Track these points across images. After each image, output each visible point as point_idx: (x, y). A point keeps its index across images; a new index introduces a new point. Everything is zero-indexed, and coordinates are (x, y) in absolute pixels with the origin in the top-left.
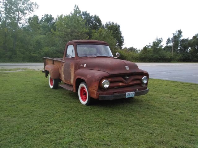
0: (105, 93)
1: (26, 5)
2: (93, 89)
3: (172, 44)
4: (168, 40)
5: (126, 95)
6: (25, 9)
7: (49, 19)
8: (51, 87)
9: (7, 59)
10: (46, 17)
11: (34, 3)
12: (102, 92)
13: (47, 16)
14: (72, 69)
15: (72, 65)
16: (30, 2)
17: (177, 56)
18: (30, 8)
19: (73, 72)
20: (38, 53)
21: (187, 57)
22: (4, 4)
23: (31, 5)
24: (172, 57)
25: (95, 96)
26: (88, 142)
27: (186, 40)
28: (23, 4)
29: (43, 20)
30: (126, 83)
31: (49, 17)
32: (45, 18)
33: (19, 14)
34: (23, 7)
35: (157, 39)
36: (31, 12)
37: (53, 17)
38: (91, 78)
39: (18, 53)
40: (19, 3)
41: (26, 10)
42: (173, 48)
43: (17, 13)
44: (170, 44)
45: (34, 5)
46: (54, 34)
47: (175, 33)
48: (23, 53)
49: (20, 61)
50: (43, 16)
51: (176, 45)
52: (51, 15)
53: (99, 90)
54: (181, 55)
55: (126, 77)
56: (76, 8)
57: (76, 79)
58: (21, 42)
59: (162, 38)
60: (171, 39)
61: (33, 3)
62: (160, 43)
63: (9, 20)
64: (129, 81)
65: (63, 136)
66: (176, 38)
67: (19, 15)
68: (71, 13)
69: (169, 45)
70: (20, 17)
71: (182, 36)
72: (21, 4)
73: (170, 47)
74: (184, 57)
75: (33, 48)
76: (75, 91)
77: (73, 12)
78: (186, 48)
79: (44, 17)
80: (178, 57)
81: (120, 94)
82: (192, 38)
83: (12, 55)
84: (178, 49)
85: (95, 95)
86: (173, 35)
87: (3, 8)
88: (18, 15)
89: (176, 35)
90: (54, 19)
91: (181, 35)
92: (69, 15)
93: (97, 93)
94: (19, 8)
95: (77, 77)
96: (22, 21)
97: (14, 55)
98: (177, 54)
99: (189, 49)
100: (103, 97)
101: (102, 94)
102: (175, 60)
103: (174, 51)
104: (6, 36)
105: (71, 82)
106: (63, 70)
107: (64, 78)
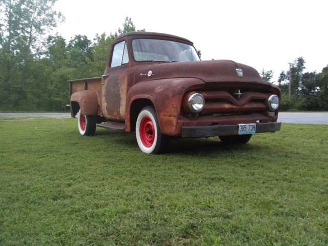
0: (195, 122)
1: (43, 16)
2: (169, 114)
3: (288, 81)
4: (281, 74)
5: (240, 129)
6: (42, 22)
7: (82, 43)
8: (82, 132)
9: (11, 106)
10: (77, 40)
11: (57, 13)
12: (187, 121)
13: (79, 37)
14: (124, 87)
15: (124, 78)
16: (50, 10)
17: (297, 100)
18: (50, 21)
19: (125, 91)
20: (64, 95)
21: (314, 102)
22: (6, 14)
23: (51, 16)
24: (288, 102)
25: (172, 130)
26: (170, 211)
27: (312, 75)
28: (39, 14)
29: (73, 45)
30: (237, 105)
31: (82, 39)
32: (76, 42)
33: (31, 30)
34: (39, 18)
35: (263, 73)
36: (52, 27)
37: (88, 39)
38: (163, 91)
39: (30, 96)
40: (32, 13)
41: (44, 24)
42: (290, 88)
43: (29, 30)
44: (286, 82)
45: (57, 16)
46: (90, 65)
47: (294, 63)
48: (39, 97)
49: (32, 109)
50: (71, 38)
51: (295, 83)
52: (85, 36)
53: (182, 117)
54: (304, 100)
55: (237, 92)
56: (127, 22)
57: (131, 102)
58: (36, 77)
59: (271, 71)
60: (286, 73)
61: (55, 13)
62: (269, 79)
63: (15, 41)
64: (243, 101)
65: (102, 202)
66: (295, 72)
67: (32, 33)
68: (119, 31)
69: (283, 83)
70: (34, 35)
71: (304, 68)
72: (36, 14)
73: (286, 87)
74: (309, 103)
75: (55, 87)
76: (128, 130)
77: (122, 29)
78: (311, 87)
79: (74, 40)
80: (299, 103)
81: (226, 126)
82: (321, 72)
83: (20, 99)
84: (298, 90)
85: (174, 128)
86: (290, 65)
87: (6, 21)
88: (30, 33)
89: (295, 66)
90: (91, 43)
91: (303, 66)
92: (116, 33)
93: (177, 123)
94: (31, 20)
95: (133, 98)
96: (36, 42)
97: (22, 100)
98: (298, 97)
99: (318, 89)
100: (191, 129)
101: (188, 124)
102: (295, 108)
103: (292, 93)
104: (9, 68)
105: (120, 112)
106: (105, 92)
107: (107, 109)
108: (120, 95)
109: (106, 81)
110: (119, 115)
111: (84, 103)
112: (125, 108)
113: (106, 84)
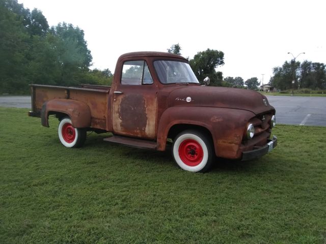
0: (248, 146)
2: (230, 141)
5: (269, 148)
8: (68, 145)
12: (244, 146)
14: (152, 108)
19: (155, 112)
30: (263, 129)
38: (222, 121)
47: (171, 49)
76: (162, 149)
81: (265, 147)
82: (193, 58)
89: (172, 52)
91: (179, 52)
93: (239, 149)
101: (245, 150)
105: (146, 131)
106: (119, 109)
107: (121, 125)
108: (146, 114)
109: (120, 98)
110: (143, 134)
111: (77, 116)
112: (154, 128)
113: (121, 101)
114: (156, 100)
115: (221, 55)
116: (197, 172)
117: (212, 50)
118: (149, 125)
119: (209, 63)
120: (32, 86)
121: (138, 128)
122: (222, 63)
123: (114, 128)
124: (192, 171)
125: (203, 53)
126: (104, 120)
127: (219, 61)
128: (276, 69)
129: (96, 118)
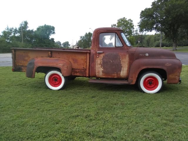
2: (175, 75)
3: (19, 34)
8: (55, 88)
14: (125, 60)
15: (124, 55)
27: (32, 31)
38: (172, 65)
60: (18, 29)
69: (16, 35)
85: (177, 81)
89: (23, 26)
91: (27, 26)
105: (121, 74)
106: (101, 62)
107: (103, 72)
108: (121, 64)
109: (102, 55)
110: (119, 76)
111: (66, 69)
112: (127, 72)
113: (102, 57)
114: (127, 56)
115: (53, 28)
116: (155, 93)
117: (48, 25)
118: (123, 70)
119: (46, 33)
120: (13, 49)
121: (115, 73)
122: (54, 33)
123: (97, 74)
124: (152, 93)
125: (42, 27)
126: (83, 69)
127: (52, 32)
128: (81, 37)
129: (76, 69)
